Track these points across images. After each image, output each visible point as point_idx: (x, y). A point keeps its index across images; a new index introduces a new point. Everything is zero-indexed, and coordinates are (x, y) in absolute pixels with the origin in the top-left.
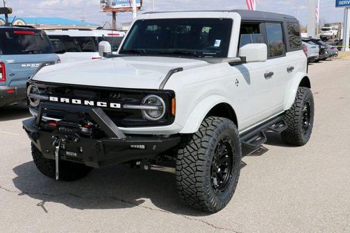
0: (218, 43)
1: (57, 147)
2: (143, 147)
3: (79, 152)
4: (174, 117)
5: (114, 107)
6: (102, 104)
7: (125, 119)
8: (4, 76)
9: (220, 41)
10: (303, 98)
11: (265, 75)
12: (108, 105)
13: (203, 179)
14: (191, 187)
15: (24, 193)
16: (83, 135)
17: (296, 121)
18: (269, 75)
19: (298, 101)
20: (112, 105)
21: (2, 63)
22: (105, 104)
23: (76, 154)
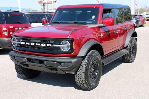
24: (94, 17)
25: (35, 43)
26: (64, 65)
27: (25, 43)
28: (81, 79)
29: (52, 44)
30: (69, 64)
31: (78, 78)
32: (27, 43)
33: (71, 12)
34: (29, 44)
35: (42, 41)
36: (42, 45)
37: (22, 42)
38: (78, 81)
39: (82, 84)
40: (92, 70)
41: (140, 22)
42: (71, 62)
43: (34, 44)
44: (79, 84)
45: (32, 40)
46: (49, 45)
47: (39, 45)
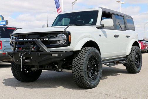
0: (92, 20)
1: (21, 57)
2: (57, 55)
3: (30, 60)
4: (70, 43)
5: (45, 40)
6: (41, 40)
7: (51, 45)
8: (1, 47)
9: (93, 19)
10: (135, 50)
11: (114, 36)
12: (43, 39)
13: (83, 71)
14: (78, 74)
15: (7, 85)
16: (32, 51)
17: (132, 61)
18: (116, 36)
19: (133, 51)
20: (45, 39)
21: (1, 41)
22: (42, 39)
23: (29, 61)
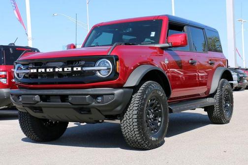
24: (153, 34)
25: (54, 68)
26: (103, 99)
27: (37, 71)
28: (131, 126)
29: (82, 66)
30: (110, 97)
31: (125, 125)
32: (40, 70)
33: (116, 30)
34: (43, 70)
35: (65, 63)
36: (66, 69)
37: (33, 68)
38: (127, 131)
39: (134, 135)
40: (151, 116)
41: (246, 81)
42: (113, 94)
43: (51, 70)
44: (128, 137)
45: (49, 64)
46: (77, 69)
47: (61, 70)
